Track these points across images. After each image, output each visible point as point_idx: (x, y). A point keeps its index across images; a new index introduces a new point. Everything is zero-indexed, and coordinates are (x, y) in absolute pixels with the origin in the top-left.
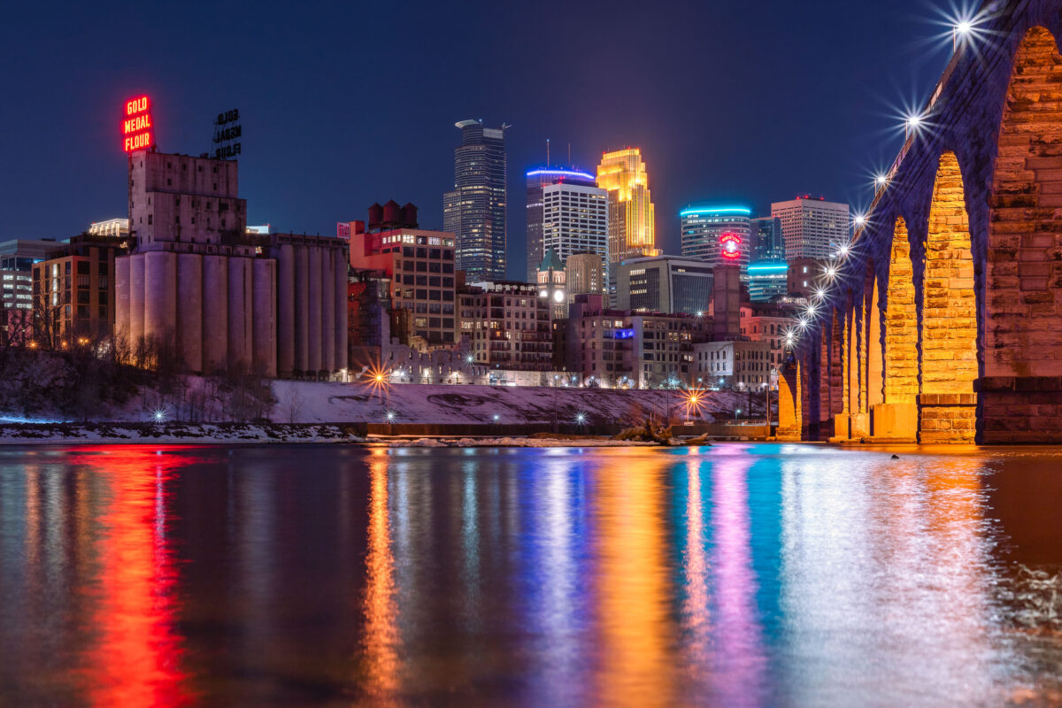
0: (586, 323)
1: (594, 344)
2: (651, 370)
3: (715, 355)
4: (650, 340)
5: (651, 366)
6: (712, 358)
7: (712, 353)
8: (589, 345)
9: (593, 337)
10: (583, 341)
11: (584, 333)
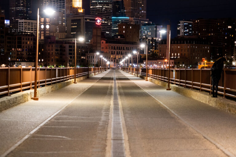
0: (50, 46)
1: (52, 53)
2: (71, 62)
3: (92, 57)
4: (71, 52)
5: (71, 60)
6: (91, 58)
7: (91, 56)
8: (51, 53)
9: (52, 51)
10: (49, 52)
11: (49, 49)
